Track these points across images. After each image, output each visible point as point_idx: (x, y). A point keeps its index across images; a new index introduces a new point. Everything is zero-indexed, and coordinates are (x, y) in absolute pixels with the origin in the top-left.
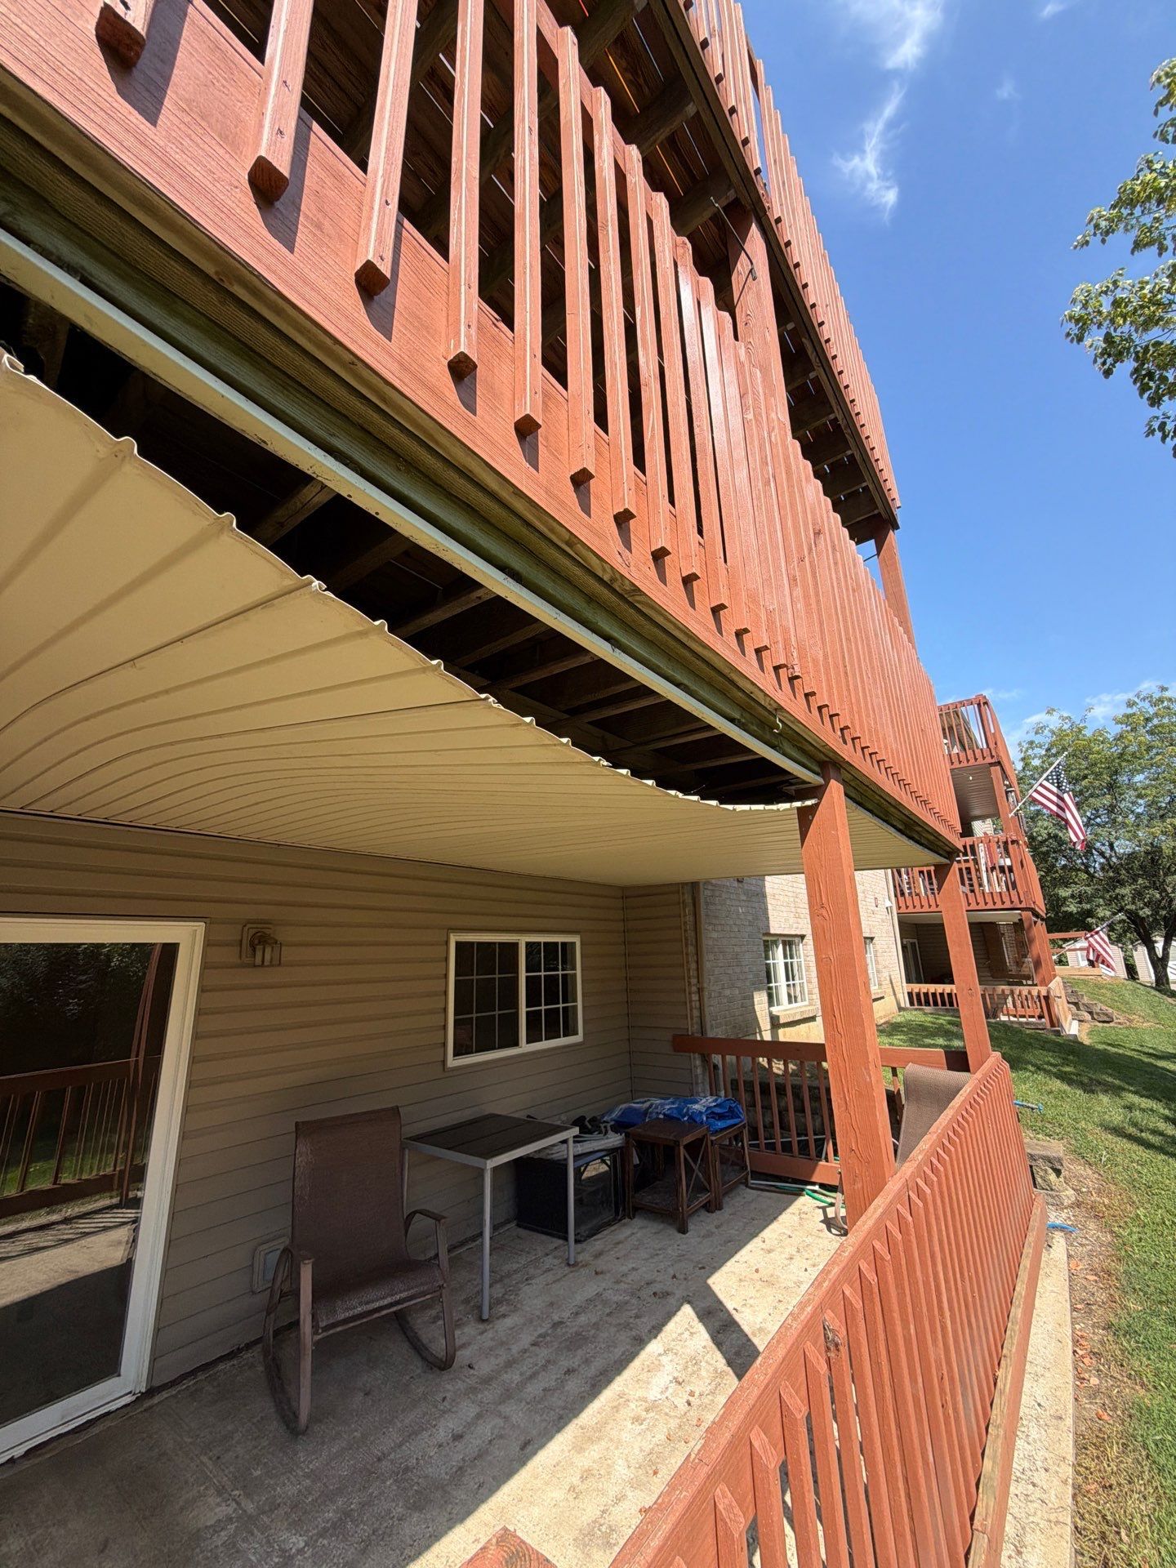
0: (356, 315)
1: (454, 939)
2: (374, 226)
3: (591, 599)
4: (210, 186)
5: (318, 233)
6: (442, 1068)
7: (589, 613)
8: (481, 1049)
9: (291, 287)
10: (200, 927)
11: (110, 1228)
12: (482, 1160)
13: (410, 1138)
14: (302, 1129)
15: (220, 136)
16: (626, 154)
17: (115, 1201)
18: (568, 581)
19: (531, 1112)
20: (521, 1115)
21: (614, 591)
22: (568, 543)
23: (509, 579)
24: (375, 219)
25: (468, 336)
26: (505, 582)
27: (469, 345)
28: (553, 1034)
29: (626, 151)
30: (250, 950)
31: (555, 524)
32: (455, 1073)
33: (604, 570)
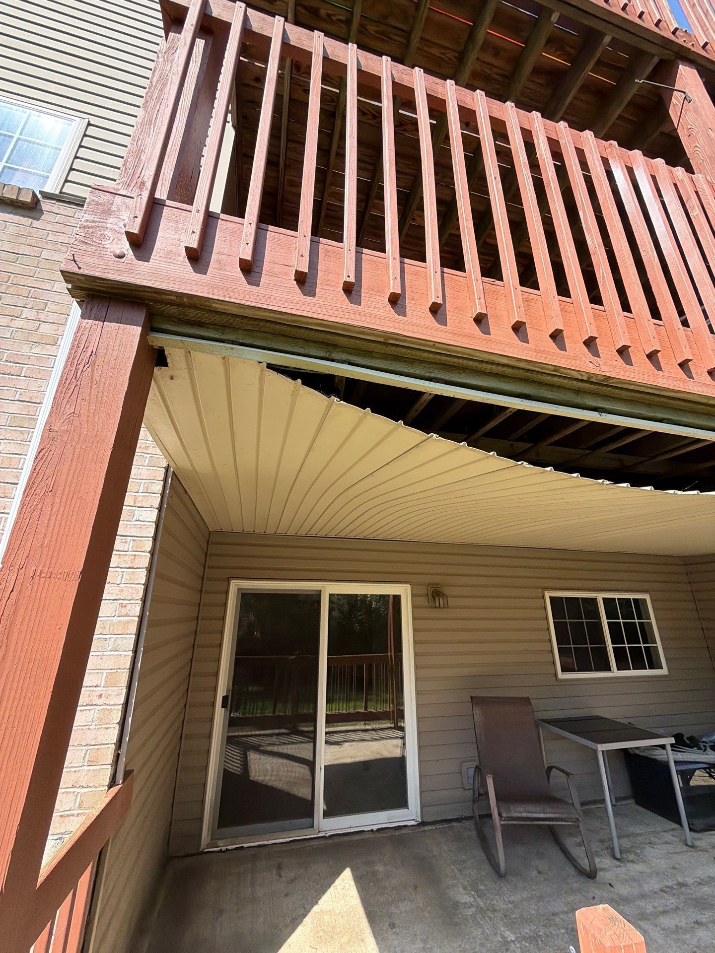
0: (432, 325)
1: (548, 595)
2: (433, 286)
3: (578, 392)
4: (378, 313)
5: (413, 302)
6: (555, 678)
7: (579, 400)
8: (581, 669)
9: (408, 331)
10: (408, 586)
11: (392, 738)
12: (596, 744)
13: (542, 720)
14: (475, 701)
15: (378, 292)
16: (557, 129)
17: (392, 725)
18: (560, 387)
19: (632, 720)
20: (625, 721)
21: (593, 383)
22: (554, 371)
23: (524, 400)
24: (433, 283)
25: (480, 304)
26: (522, 403)
27: (481, 308)
28: (639, 665)
29: (557, 127)
30: (432, 599)
31: (544, 365)
32: (565, 683)
33: (582, 375)
